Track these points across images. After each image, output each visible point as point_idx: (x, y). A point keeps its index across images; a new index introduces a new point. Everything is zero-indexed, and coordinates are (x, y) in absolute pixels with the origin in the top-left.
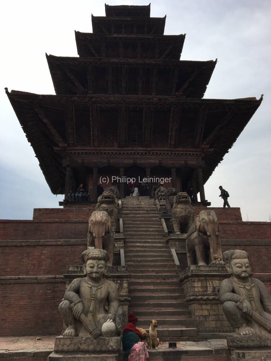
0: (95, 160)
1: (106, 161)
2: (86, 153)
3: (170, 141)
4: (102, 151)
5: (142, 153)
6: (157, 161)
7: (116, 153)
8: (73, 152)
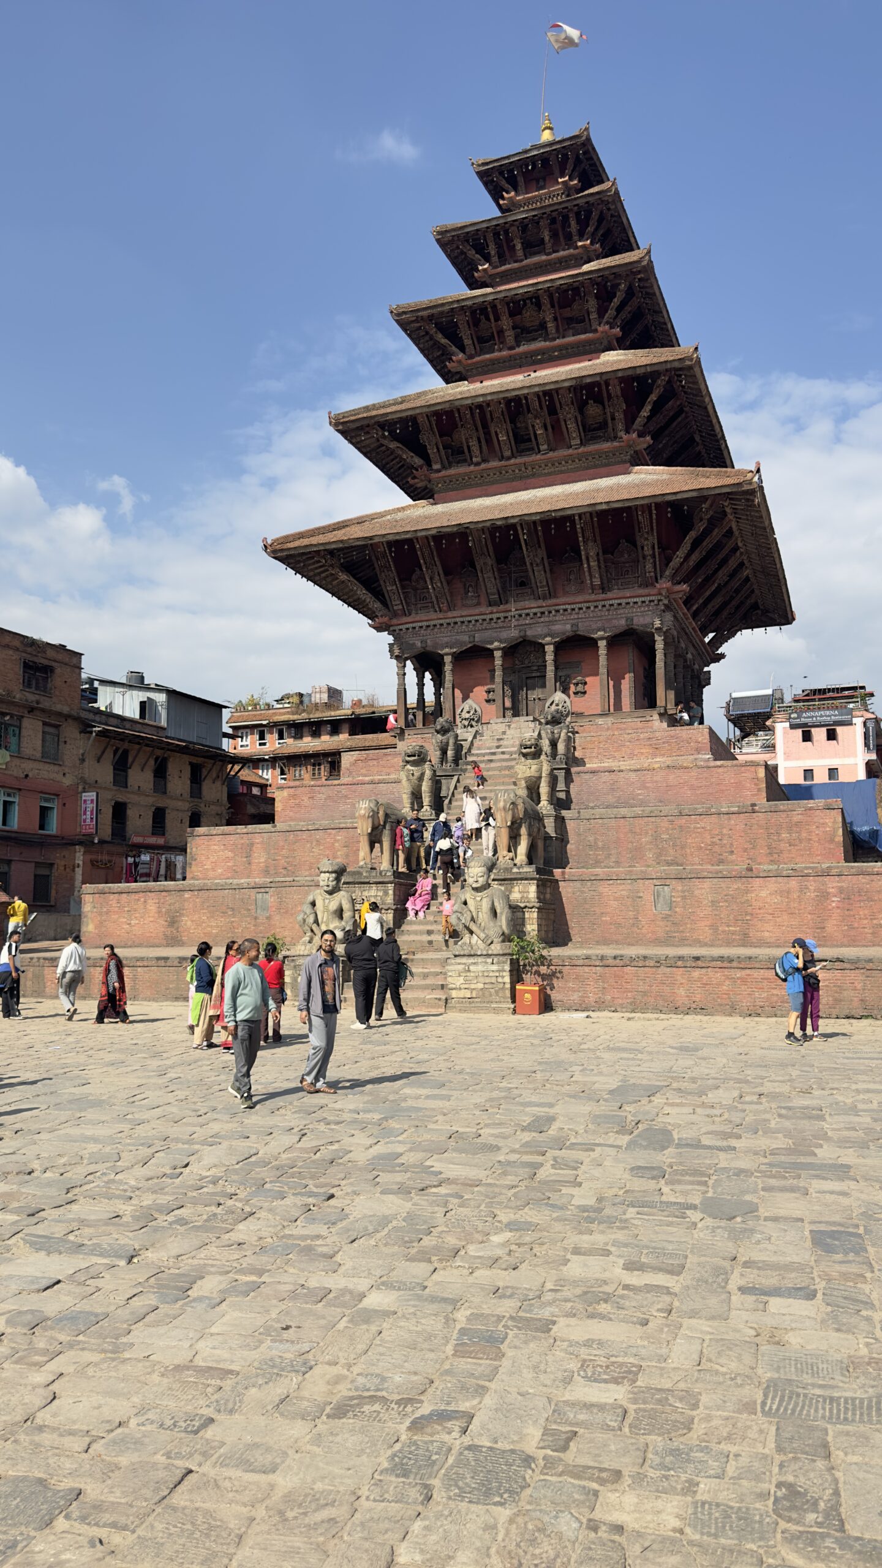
0: (446, 639)
1: (466, 638)
2: (428, 626)
3: (591, 579)
4: (458, 620)
5: (535, 614)
6: (568, 627)
7: (484, 620)
8: (403, 627)
